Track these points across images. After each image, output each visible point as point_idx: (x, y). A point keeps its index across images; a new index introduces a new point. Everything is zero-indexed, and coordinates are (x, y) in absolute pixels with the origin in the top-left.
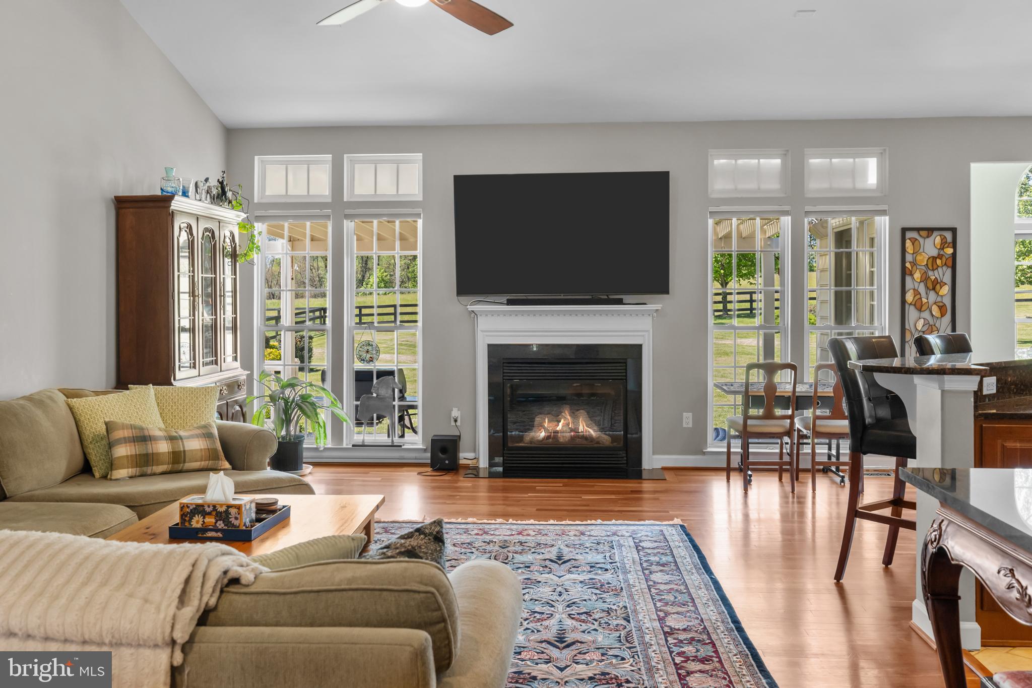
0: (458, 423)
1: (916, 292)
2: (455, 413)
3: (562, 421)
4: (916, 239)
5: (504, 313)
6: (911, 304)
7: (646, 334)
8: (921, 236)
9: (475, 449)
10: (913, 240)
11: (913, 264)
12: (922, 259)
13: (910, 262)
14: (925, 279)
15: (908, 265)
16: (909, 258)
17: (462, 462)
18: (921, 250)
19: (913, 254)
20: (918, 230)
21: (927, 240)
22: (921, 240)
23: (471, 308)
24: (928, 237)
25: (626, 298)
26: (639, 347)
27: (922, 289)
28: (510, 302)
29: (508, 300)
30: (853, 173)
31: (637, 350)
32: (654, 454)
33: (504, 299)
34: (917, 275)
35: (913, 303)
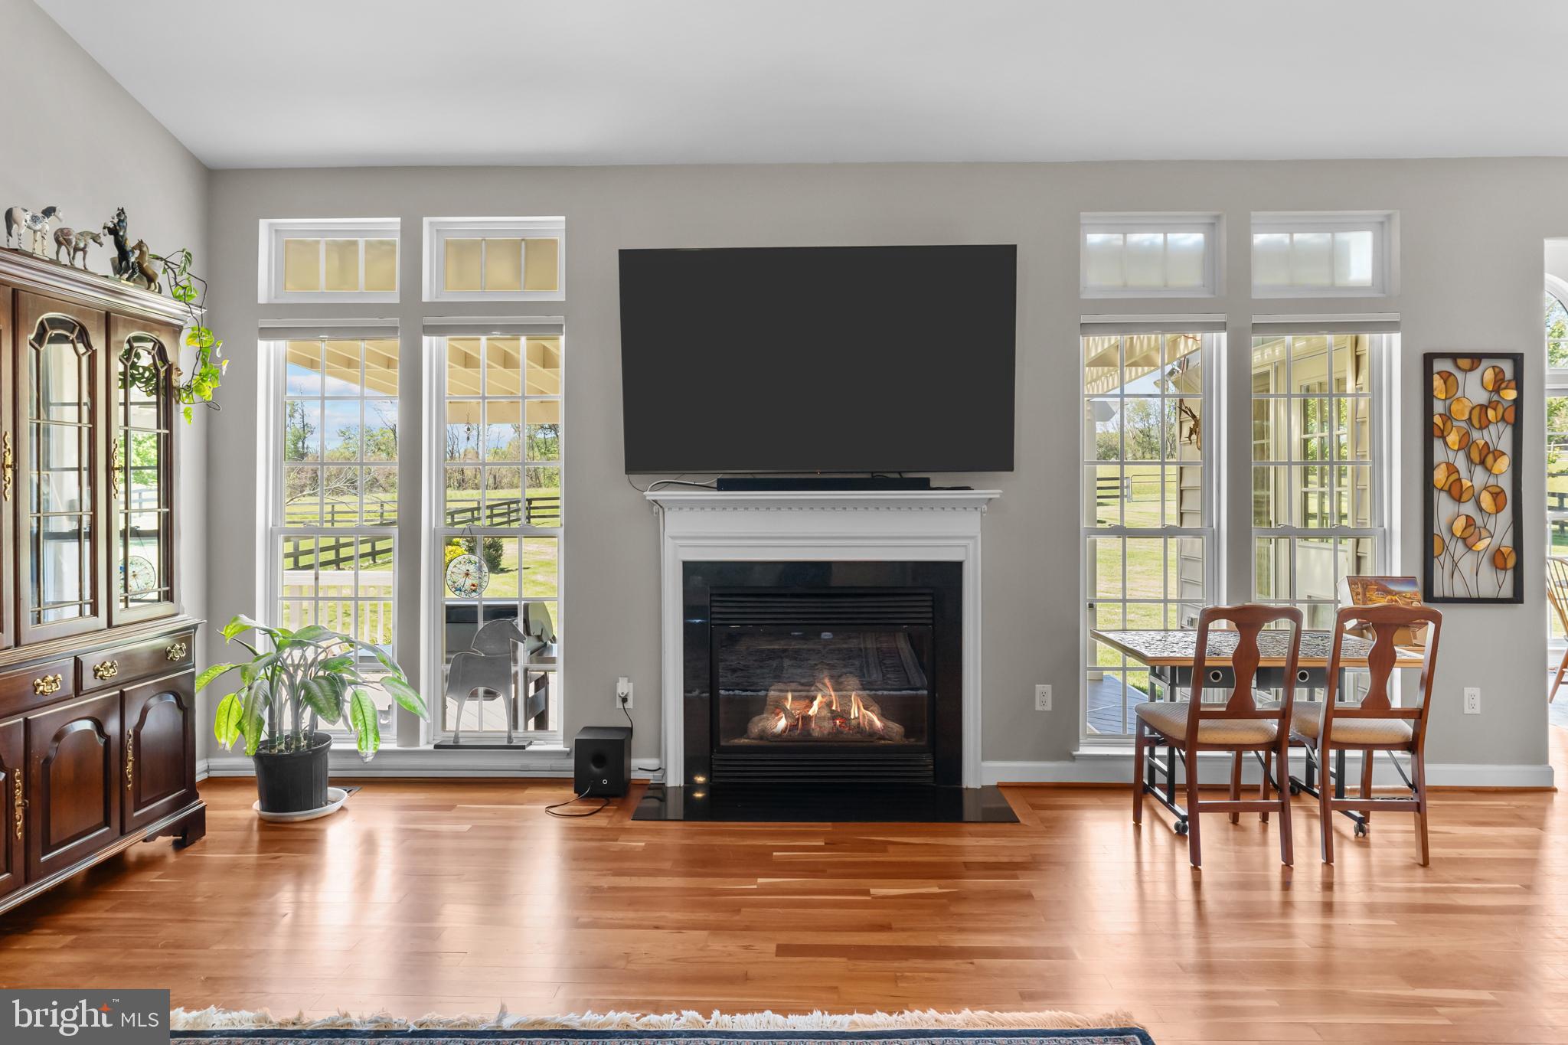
0: (630, 705)
1: (1452, 469)
2: (624, 687)
3: (819, 698)
4: (1450, 374)
5: (714, 505)
6: (1441, 489)
7: (970, 542)
8: (1459, 368)
9: (659, 751)
10: (1445, 376)
11: (1444, 417)
12: (1461, 411)
13: (1440, 415)
14: (1466, 445)
15: (1437, 420)
16: (1438, 407)
17: (636, 775)
18: (1459, 394)
19: (1446, 399)
20: (1454, 357)
21: (1470, 375)
22: (1459, 376)
23: (650, 495)
24: (1471, 369)
25: (936, 479)
26: (956, 568)
27: (1461, 462)
28: (723, 485)
29: (719, 480)
30: (1333, 258)
31: (952, 571)
32: (984, 759)
33: (712, 481)
34: (1453, 438)
35: (1446, 488)
